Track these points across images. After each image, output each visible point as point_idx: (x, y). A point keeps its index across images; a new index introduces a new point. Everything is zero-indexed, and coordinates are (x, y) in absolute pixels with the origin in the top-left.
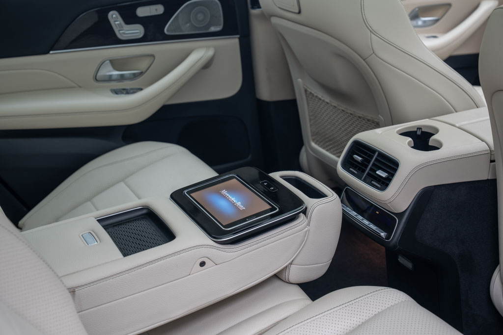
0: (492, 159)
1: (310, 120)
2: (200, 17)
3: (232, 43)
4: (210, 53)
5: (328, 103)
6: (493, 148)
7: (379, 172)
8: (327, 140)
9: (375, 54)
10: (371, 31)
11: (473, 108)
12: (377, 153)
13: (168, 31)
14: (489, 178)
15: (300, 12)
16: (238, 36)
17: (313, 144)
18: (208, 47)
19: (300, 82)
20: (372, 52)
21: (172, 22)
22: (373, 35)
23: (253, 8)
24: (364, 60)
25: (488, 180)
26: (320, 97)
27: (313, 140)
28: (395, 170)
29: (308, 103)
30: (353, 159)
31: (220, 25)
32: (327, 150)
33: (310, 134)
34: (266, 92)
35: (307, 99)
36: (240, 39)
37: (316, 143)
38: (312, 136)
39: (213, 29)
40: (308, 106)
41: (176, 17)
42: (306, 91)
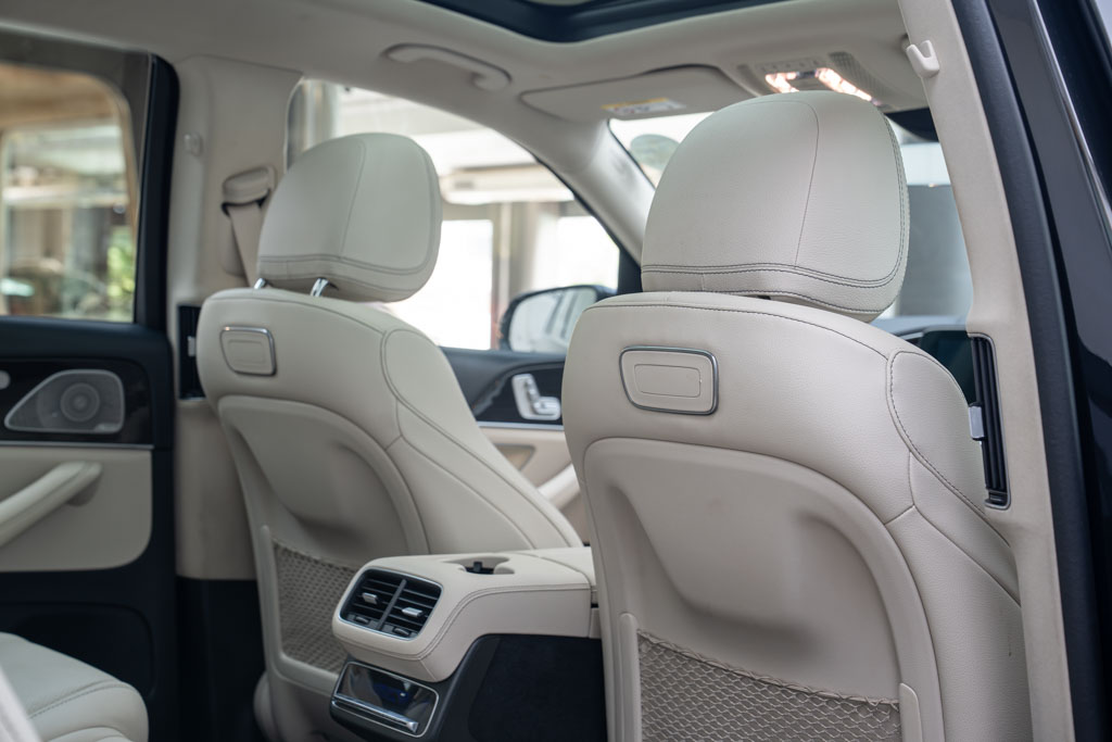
0: (594, 601)
1: (281, 607)
2: (80, 403)
3: (139, 460)
4: (94, 471)
5: (316, 562)
6: (594, 583)
7: (408, 611)
8: (312, 640)
9: (404, 439)
10: (397, 398)
11: (561, 546)
12: (404, 583)
13: (11, 422)
14: (591, 636)
15: (274, 373)
16: (151, 447)
17: (284, 657)
18: (89, 462)
19: (266, 532)
20: (399, 434)
21: (22, 407)
22: (400, 406)
23: (184, 396)
24: (385, 450)
25: (587, 639)
26: (303, 553)
27: (285, 649)
28: (434, 603)
29: (278, 572)
30: (362, 601)
31: (116, 422)
32: (311, 663)
33: (278, 635)
34: (198, 559)
35: (277, 565)
36: (154, 452)
37: (289, 654)
38: (284, 639)
39: (102, 428)
40: (279, 577)
41: (31, 399)
42: (276, 547)
